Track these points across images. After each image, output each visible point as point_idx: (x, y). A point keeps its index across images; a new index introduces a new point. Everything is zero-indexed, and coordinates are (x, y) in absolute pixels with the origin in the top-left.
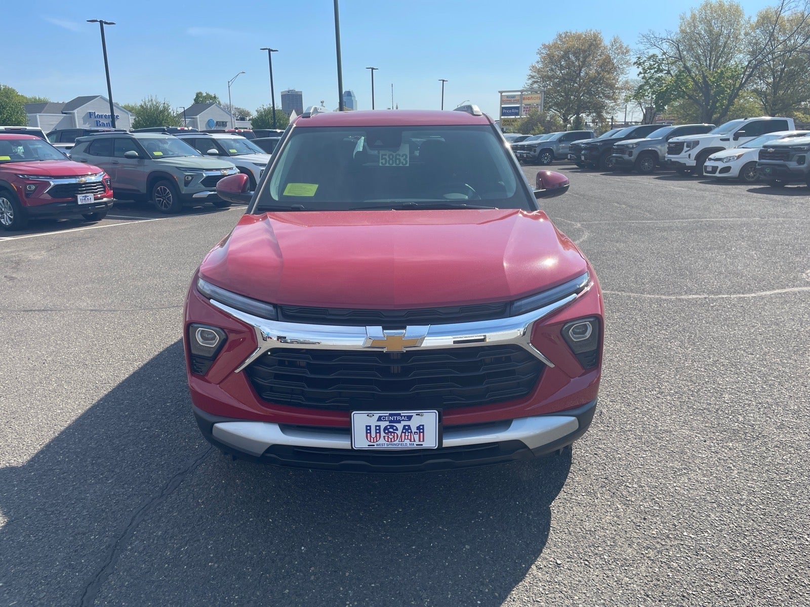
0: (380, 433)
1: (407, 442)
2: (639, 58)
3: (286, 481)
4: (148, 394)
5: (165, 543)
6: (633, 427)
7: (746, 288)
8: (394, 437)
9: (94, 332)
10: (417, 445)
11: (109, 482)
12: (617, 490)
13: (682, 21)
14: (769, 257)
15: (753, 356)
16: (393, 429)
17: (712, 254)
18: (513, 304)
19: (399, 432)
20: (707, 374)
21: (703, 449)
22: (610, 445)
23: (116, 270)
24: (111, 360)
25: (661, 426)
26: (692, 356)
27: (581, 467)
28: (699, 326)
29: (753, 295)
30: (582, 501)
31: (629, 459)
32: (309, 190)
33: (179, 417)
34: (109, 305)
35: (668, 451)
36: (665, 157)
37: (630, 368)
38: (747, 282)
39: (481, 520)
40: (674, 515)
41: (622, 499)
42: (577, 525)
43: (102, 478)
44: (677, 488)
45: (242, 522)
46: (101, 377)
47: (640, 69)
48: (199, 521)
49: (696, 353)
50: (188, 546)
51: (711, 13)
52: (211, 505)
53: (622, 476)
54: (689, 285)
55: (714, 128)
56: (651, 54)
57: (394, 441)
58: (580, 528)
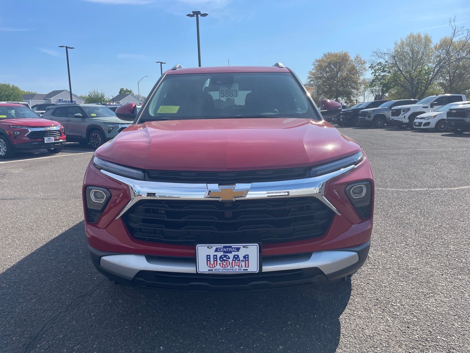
0: (217, 260)
1: (237, 267)
2: (372, 64)
3: (153, 301)
4: (68, 246)
5: (64, 343)
6: (392, 266)
7: (452, 185)
8: (227, 264)
9: (41, 211)
10: (243, 270)
11: (33, 301)
12: (386, 308)
13: (395, 45)
14: (462, 168)
15: (464, 223)
16: (226, 258)
17: (427, 167)
18: (311, 169)
19: (231, 260)
20: (436, 234)
21: (442, 280)
22: (377, 277)
23: (62, 178)
24: (49, 227)
25: (411, 265)
26: (424, 223)
27: (359, 292)
28: (426, 205)
29: (457, 188)
30: (361, 315)
31: (392, 287)
32: (174, 109)
33: (86, 260)
34: (54, 196)
35: (418, 281)
36: (390, 118)
37: (385, 230)
38: (451, 181)
39: (290, 328)
40: (429, 324)
41: (390, 314)
42: (360, 332)
43: (28, 299)
44: (428, 306)
45: (120, 329)
46: (40, 236)
47: (373, 71)
48: (90, 328)
49: (427, 221)
50: (80, 346)
51: (413, 40)
52: (99, 317)
53: (388, 298)
54: (415, 183)
55: (418, 101)
56: (379, 62)
57: (227, 267)
58: (362, 334)
